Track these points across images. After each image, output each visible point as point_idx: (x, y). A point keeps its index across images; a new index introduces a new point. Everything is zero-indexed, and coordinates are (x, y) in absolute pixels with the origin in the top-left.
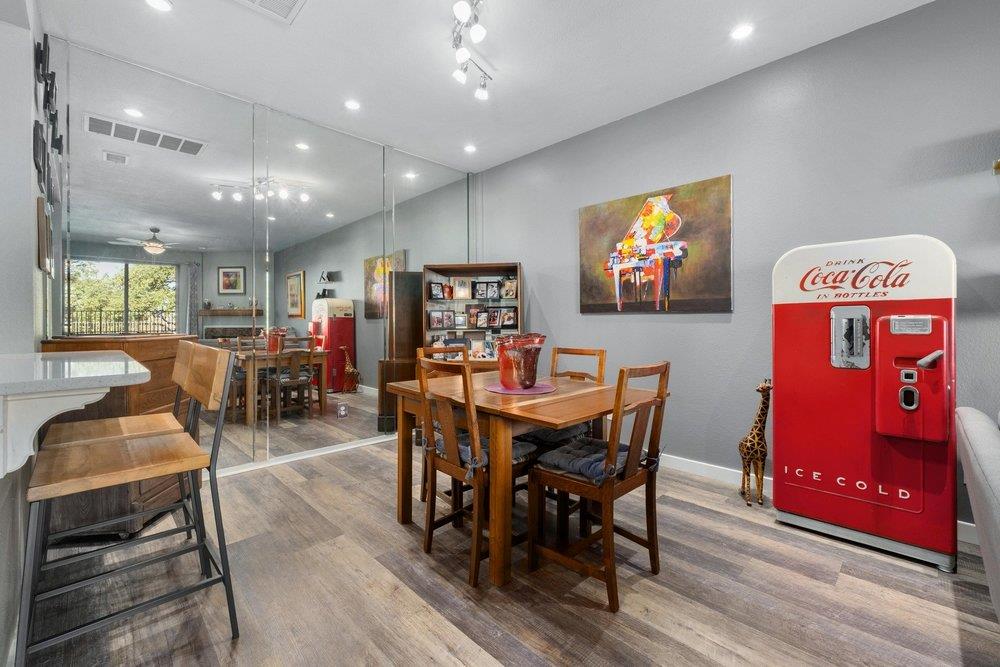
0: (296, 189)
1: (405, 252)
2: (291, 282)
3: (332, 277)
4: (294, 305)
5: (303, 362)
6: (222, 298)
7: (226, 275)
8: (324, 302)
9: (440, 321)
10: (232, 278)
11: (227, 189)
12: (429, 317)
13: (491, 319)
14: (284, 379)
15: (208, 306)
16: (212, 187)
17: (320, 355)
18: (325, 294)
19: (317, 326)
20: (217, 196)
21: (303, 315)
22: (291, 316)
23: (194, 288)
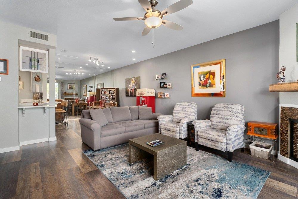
0: (81, 72)
1: (104, 83)
2: (84, 87)
3: (91, 87)
4: (84, 93)
5: (82, 105)
6: (69, 91)
7: (70, 85)
8: (89, 93)
9: (103, 98)
10: (71, 86)
11: (69, 72)
12: (101, 96)
13: (112, 97)
14: (79, 108)
15: (65, 93)
16: (66, 72)
17: (86, 103)
18: (90, 91)
19: (88, 98)
20: (67, 74)
21: (86, 95)
22: (84, 95)
23: (62, 89)
